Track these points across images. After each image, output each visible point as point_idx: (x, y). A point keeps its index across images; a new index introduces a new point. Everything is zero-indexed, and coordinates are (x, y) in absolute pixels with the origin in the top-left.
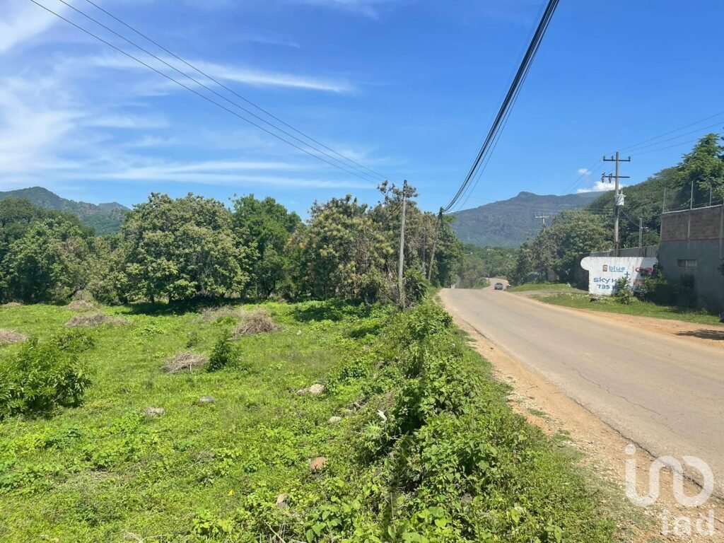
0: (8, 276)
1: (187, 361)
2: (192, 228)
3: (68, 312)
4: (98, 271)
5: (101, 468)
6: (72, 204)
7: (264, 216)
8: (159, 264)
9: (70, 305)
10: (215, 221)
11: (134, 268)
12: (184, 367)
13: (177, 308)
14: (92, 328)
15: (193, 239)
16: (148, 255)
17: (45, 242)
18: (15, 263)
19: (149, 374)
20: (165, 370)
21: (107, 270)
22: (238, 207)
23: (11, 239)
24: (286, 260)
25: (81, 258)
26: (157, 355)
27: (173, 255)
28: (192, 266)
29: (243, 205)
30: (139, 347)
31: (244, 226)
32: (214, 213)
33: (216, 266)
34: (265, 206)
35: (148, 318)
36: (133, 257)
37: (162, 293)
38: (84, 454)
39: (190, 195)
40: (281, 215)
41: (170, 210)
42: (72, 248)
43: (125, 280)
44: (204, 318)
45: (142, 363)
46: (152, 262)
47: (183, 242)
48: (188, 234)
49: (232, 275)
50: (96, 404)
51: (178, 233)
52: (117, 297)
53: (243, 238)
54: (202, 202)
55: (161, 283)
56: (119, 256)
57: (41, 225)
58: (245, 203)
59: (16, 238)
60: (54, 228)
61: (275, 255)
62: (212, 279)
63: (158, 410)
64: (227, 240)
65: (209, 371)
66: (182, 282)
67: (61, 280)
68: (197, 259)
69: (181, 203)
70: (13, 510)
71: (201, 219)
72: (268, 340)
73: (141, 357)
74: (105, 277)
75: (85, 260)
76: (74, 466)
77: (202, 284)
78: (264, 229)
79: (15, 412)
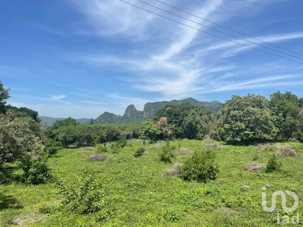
0: (184, 130)
1: (256, 167)
2: (250, 108)
3: (203, 143)
4: (213, 127)
5: (229, 206)
6: (201, 103)
7: (285, 101)
8: (237, 124)
9: (203, 140)
10: (261, 105)
11: (227, 126)
12: (254, 169)
13: (245, 143)
14: (213, 149)
15: (251, 113)
16: (232, 120)
17: (195, 117)
18: (186, 125)
19: (239, 170)
20: (246, 170)
21: (216, 127)
22: (272, 98)
23: (184, 116)
24: (298, 121)
25: (207, 122)
26: (241, 163)
27: (243, 120)
28: (251, 125)
29: (274, 96)
30: (232, 158)
31: (275, 106)
32: (260, 101)
33: (263, 125)
34: (286, 96)
35: (233, 147)
36: (226, 122)
37: (238, 136)
38: (222, 199)
39: (249, 94)
40: (295, 99)
41: (240, 102)
42: (203, 119)
43: (223, 131)
44: (258, 148)
45: (235, 165)
46: (234, 123)
47: (247, 115)
48: (249, 111)
49: (270, 129)
50: (221, 179)
51: (244, 111)
52: (220, 138)
53: (275, 112)
54: (255, 97)
55: (238, 132)
56: (221, 121)
57: (193, 111)
58: (275, 96)
59: (186, 116)
60: (197, 112)
61: (291, 119)
62: (260, 131)
63: (247, 187)
64: (267, 113)
65: (266, 172)
66: (247, 132)
67: (200, 131)
68: (253, 122)
69: (245, 98)
70: (200, 216)
71: (254, 104)
72: (294, 160)
73: (234, 163)
74: (215, 129)
75: (208, 123)
76: (219, 204)
77: (256, 133)
78: (286, 107)
79: (194, 179)
